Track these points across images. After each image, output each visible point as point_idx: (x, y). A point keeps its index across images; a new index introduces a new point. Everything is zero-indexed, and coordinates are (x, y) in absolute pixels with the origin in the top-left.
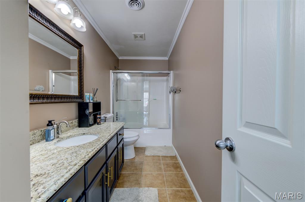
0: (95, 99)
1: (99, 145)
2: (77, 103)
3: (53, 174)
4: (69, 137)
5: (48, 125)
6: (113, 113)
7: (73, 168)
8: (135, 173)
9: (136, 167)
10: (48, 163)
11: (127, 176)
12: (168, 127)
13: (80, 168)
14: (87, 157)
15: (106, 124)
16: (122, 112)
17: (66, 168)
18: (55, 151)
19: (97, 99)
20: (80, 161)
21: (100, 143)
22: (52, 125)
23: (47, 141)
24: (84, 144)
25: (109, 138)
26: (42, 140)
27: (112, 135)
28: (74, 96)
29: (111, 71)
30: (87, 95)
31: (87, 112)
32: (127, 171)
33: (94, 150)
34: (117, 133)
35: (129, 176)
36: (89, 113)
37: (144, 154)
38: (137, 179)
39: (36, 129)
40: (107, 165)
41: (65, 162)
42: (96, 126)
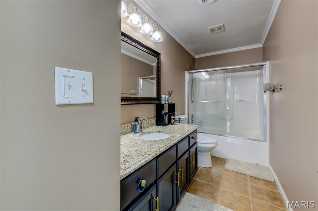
0: (170, 101)
1: (169, 143)
2: (156, 104)
3: (135, 157)
4: (148, 133)
5: (135, 121)
6: (188, 115)
7: (147, 157)
8: (210, 185)
9: (213, 178)
10: (133, 149)
11: (201, 185)
12: (262, 139)
13: (152, 158)
14: (158, 151)
15: (180, 126)
16: (198, 115)
17: (143, 156)
18: (138, 141)
19: (172, 101)
20: (153, 153)
21: (171, 142)
22: (137, 121)
23: (135, 133)
24: (158, 140)
25: (179, 138)
26: (132, 131)
27: (183, 136)
28: (153, 98)
29: (186, 72)
30: (163, 97)
31: (163, 112)
32: (201, 180)
33: (165, 147)
34: (188, 135)
35: (203, 186)
36: (165, 113)
37: (223, 167)
38: (213, 192)
39: (128, 123)
40: (178, 165)
41: (143, 151)
42: (170, 126)
